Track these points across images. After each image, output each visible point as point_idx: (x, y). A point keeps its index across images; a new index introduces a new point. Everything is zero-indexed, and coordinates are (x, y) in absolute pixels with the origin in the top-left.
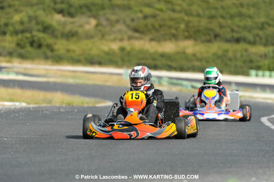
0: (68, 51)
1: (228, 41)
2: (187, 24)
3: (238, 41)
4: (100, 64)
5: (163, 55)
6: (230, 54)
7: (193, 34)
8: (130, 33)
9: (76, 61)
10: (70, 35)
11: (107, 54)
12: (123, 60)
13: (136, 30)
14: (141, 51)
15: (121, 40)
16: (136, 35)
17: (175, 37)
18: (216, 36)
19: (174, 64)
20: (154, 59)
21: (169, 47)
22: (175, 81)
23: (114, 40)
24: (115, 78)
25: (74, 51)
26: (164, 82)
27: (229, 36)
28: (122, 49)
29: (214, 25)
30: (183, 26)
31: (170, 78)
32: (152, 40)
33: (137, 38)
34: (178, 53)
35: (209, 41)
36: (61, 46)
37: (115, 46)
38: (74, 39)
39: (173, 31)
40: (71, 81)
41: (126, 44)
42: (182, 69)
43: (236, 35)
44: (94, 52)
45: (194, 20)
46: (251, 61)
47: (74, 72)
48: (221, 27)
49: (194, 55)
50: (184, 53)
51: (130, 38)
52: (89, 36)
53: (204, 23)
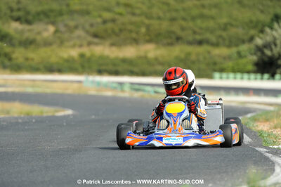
0: (27, 59)
1: (190, 43)
2: (148, 27)
3: (200, 43)
4: (60, 71)
5: (124, 61)
6: (193, 57)
7: (154, 37)
8: (90, 39)
9: (34, 69)
10: (28, 43)
11: (67, 61)
12: (83, 67)
13: (96, 36)
14: (102, 57)
15: (81, 46)
16: (96, 40)
17: (136, 41)
18: (178, 39)
19: (136, 69)
20: (114, 65)
21: (129, 52)
22: (137, 87)
23: (74, 46)
24: (76, 85)
25: (32, 59)
26: (127, 88)
27: (190, 38)
28: (82, 56)
29: (175, 28)
30: (143, 30)
31: (132, 84)
32: (112, 45)
33: (97, 44)
34: (140, 58)
35: (171, 44)
36: (19, 54)
37: (74, 53)
38: (32, 47)
39: (134, 35)
40: (30, 90)
41: (86, 51)
42: (143, 74)
43: (198, 37)
44: (54, 59)
45: (155, 23)
46: (215, 64)
47: (34, 81)
48: (183, 29)
49: (156, 59)
50: (146, 57)
51: (89, 44)
52: (47, 44)
53: (165, 25)
